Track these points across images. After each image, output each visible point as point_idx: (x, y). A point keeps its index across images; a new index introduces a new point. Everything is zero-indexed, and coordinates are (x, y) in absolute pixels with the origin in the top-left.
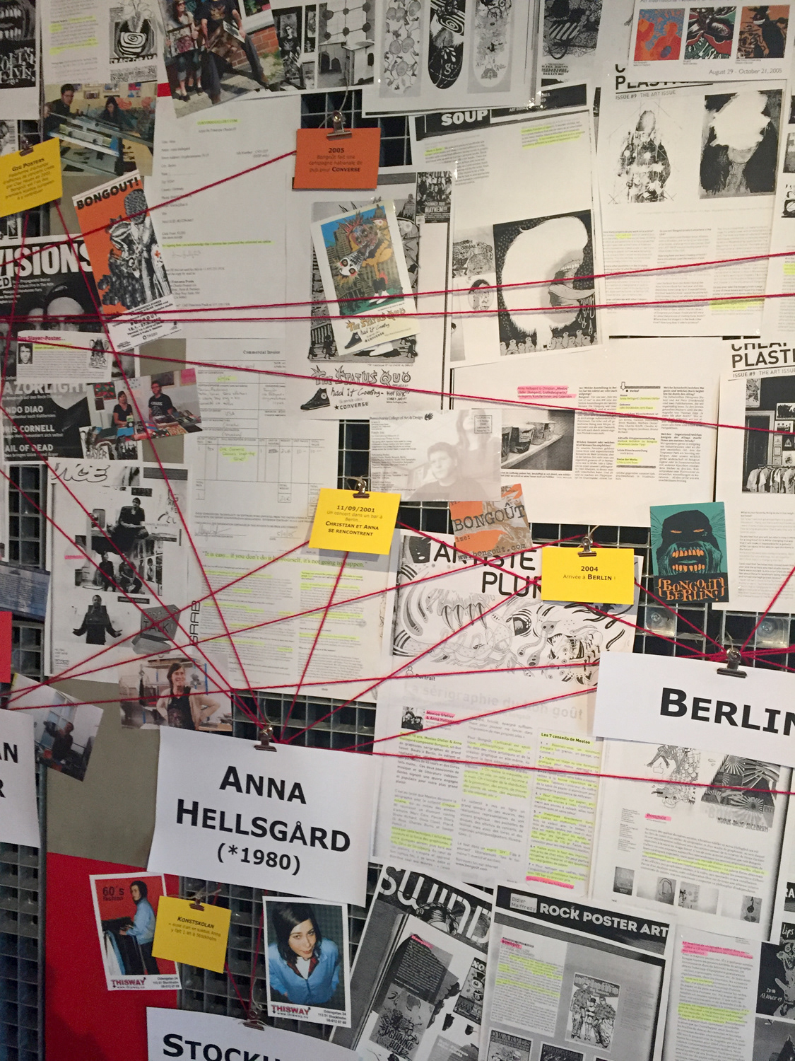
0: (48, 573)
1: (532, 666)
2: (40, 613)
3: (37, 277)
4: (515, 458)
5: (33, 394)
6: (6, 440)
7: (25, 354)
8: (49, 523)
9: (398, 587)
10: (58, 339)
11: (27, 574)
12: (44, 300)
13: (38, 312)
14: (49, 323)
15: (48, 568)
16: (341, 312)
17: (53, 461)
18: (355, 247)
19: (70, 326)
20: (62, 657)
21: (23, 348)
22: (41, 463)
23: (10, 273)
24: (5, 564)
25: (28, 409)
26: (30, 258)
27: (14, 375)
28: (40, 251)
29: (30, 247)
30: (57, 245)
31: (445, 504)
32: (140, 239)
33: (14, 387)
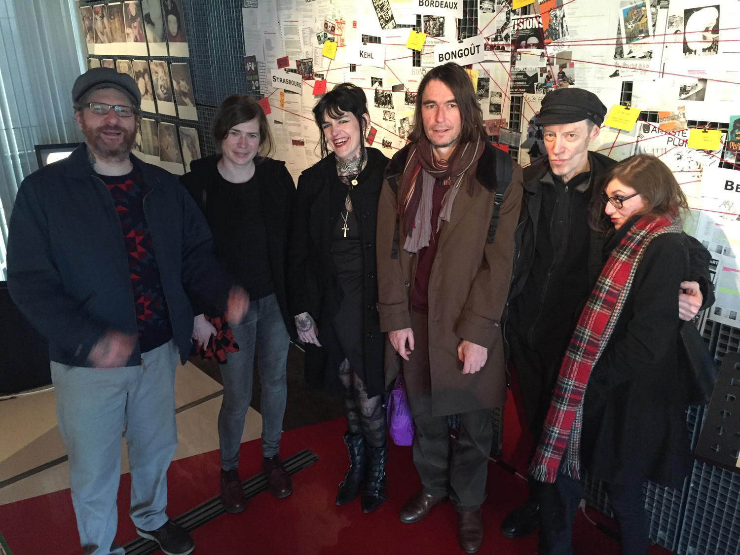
0: (521, 133)
1: (682, 171)
2: (517, 146)
3: (525, 29)
4: (684, 96)
5: (520, 71)
6: (511, 87)
7: (519, 57)
8: (522, 116)
9: (637, 142)
10: (530, 52)
11: (514, 133)
12: (526, 38)
13: (524, 42)
14: (527, 46)
15: (521, 131)
16: (627, 42)
17: (525, 95)
18: (634, 18)
19: (534, 47)
20: (524, 161)
21: (518, 55)
22: (521, 95)
23: (516, 29)
24: (508, 129)
25: (518, 77)
26: (523, 23)
27: (515, 64)
28: (526, 20)
29: (523, 19)
30: (532, 18)
31: (657, 112)
32: (560, 15)
33: (514, 69)
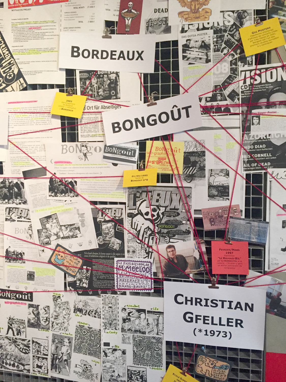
0: (268, 223)
2: (263, 242)
3: (264, 84)
5: (260, 139)
7: (256, 120)
8: (268, 200)
10: (276, 112)
11: (256, 224)
12: (268, 94)
13: (264, 100)
14: (270, 105)
15: (267, 220)
17: (270, 170)
19: (283, 106)
20: (274, 262)
21: (255, 118)
22: (263, 171)
23: (248, 82)
24: (243, 219)
25: (256, 147)
26: (260, 75)
27: (250, 130)
28: (266, 72)
29: (260, 70)
30: (276, 68)
33: (249, 137)
